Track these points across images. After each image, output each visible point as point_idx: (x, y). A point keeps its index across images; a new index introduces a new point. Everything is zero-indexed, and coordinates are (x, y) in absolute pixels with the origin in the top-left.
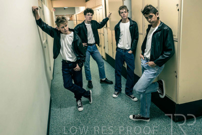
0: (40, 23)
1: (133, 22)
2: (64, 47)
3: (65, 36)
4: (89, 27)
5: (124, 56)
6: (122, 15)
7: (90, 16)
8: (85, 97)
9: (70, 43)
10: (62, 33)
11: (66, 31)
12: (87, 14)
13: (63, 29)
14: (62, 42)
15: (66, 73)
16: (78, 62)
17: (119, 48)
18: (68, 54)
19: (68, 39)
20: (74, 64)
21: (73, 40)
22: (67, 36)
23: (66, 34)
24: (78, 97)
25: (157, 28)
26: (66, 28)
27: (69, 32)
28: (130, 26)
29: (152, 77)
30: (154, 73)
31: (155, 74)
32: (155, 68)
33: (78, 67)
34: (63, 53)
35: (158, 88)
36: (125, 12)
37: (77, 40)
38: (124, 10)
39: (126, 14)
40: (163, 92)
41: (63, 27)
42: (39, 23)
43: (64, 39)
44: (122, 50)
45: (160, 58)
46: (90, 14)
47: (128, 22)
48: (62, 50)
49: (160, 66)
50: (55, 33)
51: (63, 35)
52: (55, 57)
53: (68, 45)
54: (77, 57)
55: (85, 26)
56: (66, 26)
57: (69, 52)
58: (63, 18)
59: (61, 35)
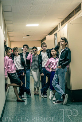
10: (15, 56)
13: (16, 53)
23: (17, 56)
41: (16, 52)
58: (17, 48)
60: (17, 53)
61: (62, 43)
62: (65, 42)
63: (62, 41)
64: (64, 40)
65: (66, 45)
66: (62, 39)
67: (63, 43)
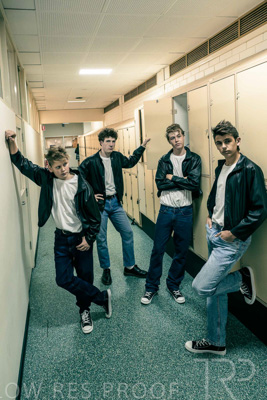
0: (17, 159)
2: (59, 204)
3: (62, 184)
6: (173, 141)
7: (111, 143)
8: (98, 303)
9: (72, 197)
10: (57, 178)
11: (64, 174)
12: (106, 139)
13: (59, 170)
14: (57, 195)
15: (61, 254)
16: (85, 232)
18: (65, 218)
19: (66, 190)
20: (77, 237)
21: (76, 190)
22: (66, 182)
23: (64, 179)
24: (83, 305)
25: (234, 166)
26: (64, 168)
27: (69, 175)
29: (229, 262)
30: (231, 253)
31: (233, 256)
32: (234, 244)
33: (84, 242)
34: (56, 216)
35: (241, 283)
36: (179, 136)
37: (84, 191)
38: (177, 133)
39: (180, 140)
40: (251, 292)
41: (60, 167)
42: (15, 159)
43: (59, 189)
45: (243, 222)
46: (110, 139)
48: (56, 210)
49: (244, 240)
50: (44, 178)
51: (58, 180)
52: (41, 223)
53: (67, 200)
54: (83, 223)
56: (65, 164)
57: (69, 214)
58: (61, 150)
59: (54, 180)
60: (66, 169)
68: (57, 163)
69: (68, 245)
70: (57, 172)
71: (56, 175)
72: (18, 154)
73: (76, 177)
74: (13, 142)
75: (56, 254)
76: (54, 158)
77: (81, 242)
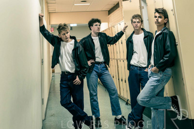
1: (148, 32)
2: (64, 56)
3: (65, 45)
4: (96, 41)
5: (140, 75)
9: (71, 52)
10: (63, 41)
11: (67, 38)
13: (64, 36)
14: (62, 51)
15: (64, 86)
16: (77, 73)
17: (133, 66)
18: (67, 64)
19: (68, 48)
20: (73, 76)
21: (73, 48)
22: (68, 44)
23: (67, 42)
25: (160, 32)
26: (67, 35)
27: (70, 40)
28: (145, 38)
30: (157, 79)
31: (158, 81)
32: (159, 74)
33: (78, 79)
34: (62, 62)
36: (139, 22)
37: (78, 48)
41: (64, 34)
42: (42, 29)
43: (64, 47)
44: (136, 68)
47: (141, 33)
48: (62, 58)
50: (56, 41)
53: (68, 53)
54: (76, 67)
55: (92, 40)
56: (67, 33)
57: (69, 62)
58: (65, 25)
59: (62, 43)
60: (68, 35)
61: (157, 20)
62: (163, 17)
63: (157, 15)
64: (162, 15)
65: (165, 24)
66: (157, 11)
67: (160, 20)
68: (63, 32)
69: (68, 80)
70: (63, 37)
71: (63, 39)
72: (43, 27)
73: (73, 40)
74: (42, 19)
75: (61, 86)
76: (61, 29)
77: (76, 78)
